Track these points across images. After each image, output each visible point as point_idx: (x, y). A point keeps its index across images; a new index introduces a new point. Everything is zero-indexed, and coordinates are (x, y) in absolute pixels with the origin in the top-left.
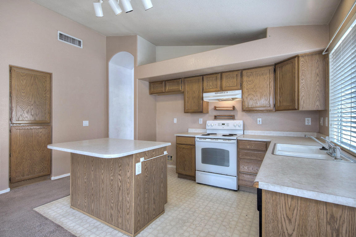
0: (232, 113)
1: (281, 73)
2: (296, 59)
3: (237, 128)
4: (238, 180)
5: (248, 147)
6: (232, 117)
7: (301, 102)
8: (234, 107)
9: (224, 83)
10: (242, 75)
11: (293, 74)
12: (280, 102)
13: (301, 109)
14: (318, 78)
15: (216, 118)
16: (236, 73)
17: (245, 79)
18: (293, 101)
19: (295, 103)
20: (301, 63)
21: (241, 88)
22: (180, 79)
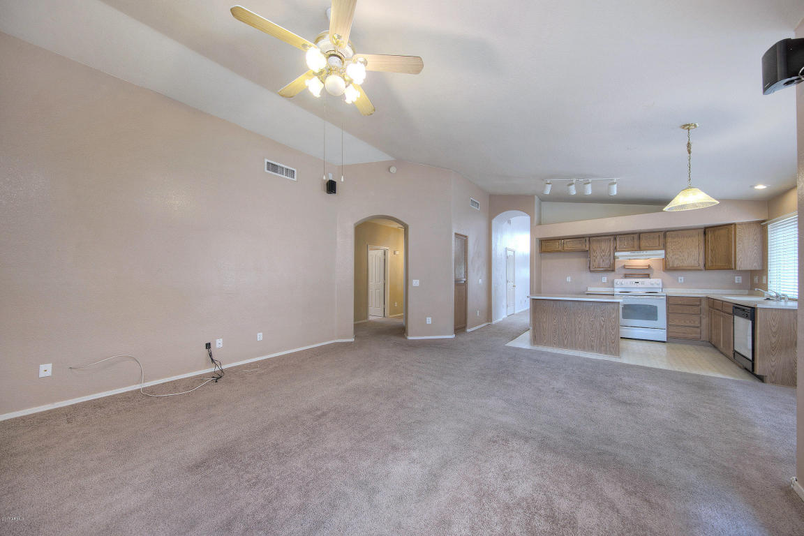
0: (647, 272)
1: (713, 238)
2: (733, 226)
3: (656, 286)
4: (668, 332)
5: (680, 302)
6: (648, 276)
7: (738, 263)
8: (649, 266)
9: (643, 243)
10: (665, 236)
11: (729, 239)
12: (712, 262)
13: (738, 269)
14: (756, 243)
15: (626, 276)
16: (657, 234)
17: (669, 240)
18: (729, 261)
19: (731, 264)
20: (737, 230)
21: (665, 248)
22: (583, 237)
